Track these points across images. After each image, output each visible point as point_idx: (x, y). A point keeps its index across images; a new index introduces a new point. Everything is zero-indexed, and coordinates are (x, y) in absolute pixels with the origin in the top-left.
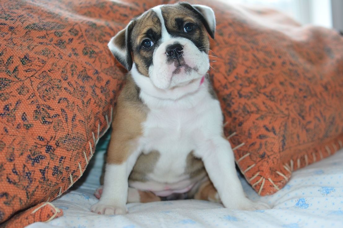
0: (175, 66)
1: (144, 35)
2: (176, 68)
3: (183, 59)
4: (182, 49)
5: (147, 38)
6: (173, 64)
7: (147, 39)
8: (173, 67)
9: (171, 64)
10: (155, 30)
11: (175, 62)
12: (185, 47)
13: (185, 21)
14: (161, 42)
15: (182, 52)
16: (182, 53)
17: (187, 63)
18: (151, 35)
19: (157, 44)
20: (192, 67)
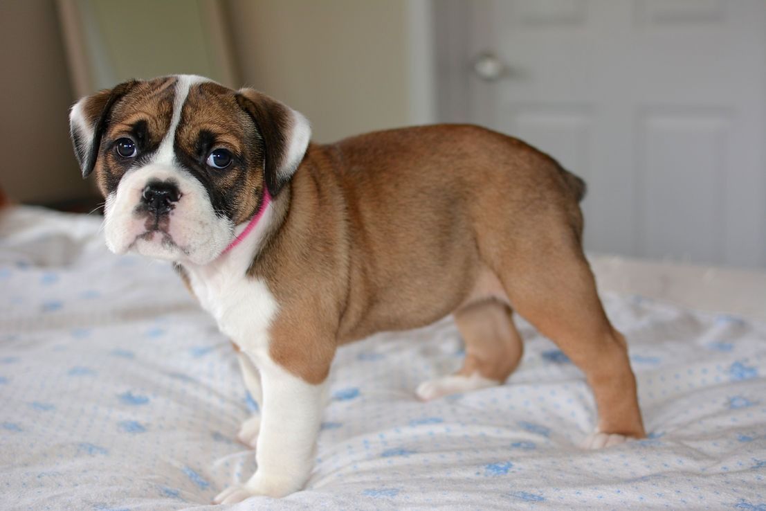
0: (145, 225)
1: (128, 128)
2: (146, 231)
3: (168, 220)
4: (177, 200)
5: (130, 137)
6: (144, 220)
7: (129, 139)
8: (141, 225)
9: (139, 219)
10: (152, 128)
11: (150, 218)
12: (184, 199)
13: (219, 143)
14: (148, 162)
15: (173, 207)
16: (172, 209)
17: (171, 232)
18: (140, 135)
19: (140, 160)
20: (179, 243)
